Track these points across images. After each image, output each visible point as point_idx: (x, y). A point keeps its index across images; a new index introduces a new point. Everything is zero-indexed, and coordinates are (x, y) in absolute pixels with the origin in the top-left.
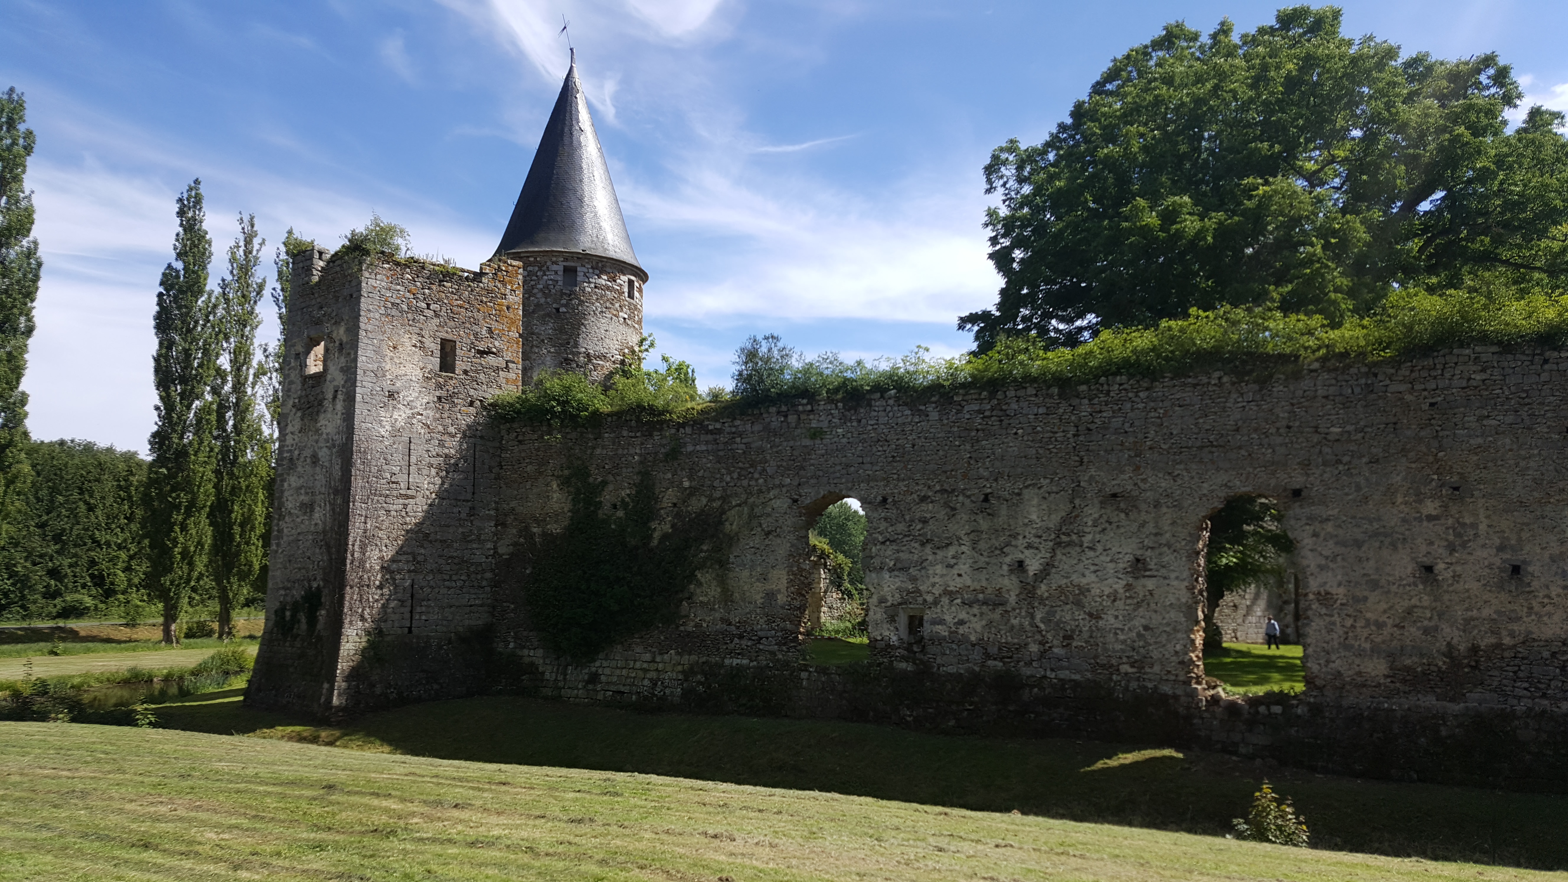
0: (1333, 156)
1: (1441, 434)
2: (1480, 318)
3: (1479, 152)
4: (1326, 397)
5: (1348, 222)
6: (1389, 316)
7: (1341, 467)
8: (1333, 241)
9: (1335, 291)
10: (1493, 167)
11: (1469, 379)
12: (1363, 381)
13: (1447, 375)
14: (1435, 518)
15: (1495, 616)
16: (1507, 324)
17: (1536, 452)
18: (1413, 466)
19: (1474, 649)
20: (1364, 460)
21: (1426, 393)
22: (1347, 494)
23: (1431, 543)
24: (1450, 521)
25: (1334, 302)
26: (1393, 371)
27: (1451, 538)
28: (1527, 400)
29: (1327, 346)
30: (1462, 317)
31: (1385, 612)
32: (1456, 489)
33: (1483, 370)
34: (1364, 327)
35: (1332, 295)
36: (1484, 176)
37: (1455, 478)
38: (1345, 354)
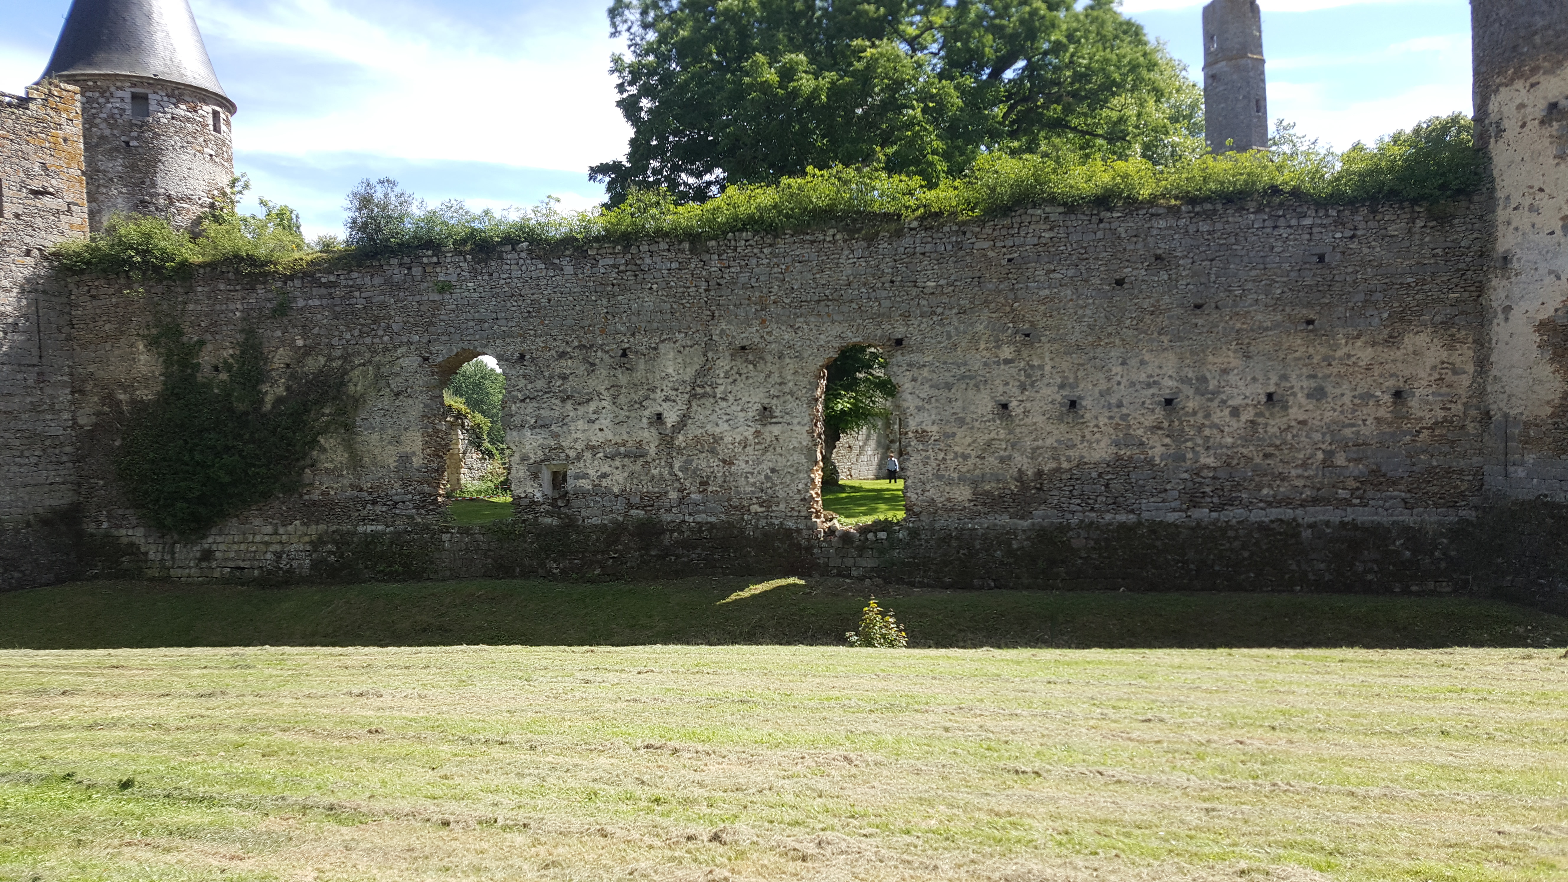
0: (930, 22)
1: (1016, 286)
2: (1050, 180)
3: (1053, 26)
4: (923, 254)
5: (944, 87)
6: (976, 178)
7: (935, 318)
8: (931, 105)
9: (933, 153)
10: (1064, 40)
11: (1040, 237)
12: (954, 239)
13: (1022, 233)
14: (1011, 361)
15: (1055, 445)
16: (1071, 187)
17: (1091, 301)
18: (994, 315)
19: (1040, 473)
20: (954, 311)
21: (1004, 250)
22: (940, 342)
23: (1007, 384)
24: (1022, 364)
25: (931, 164)
26: (978, 229)
27: (1023, 378)
28: (1085, 256)
29: (925, 206)
30: (1036, 180)
31: (969, 445)
32: (1028, 335)
33: (1051, 229)
34: (956, 188)
35: (930, 157)
36: (1057, 48)
37: (1027, 326)
38: (939, 214)
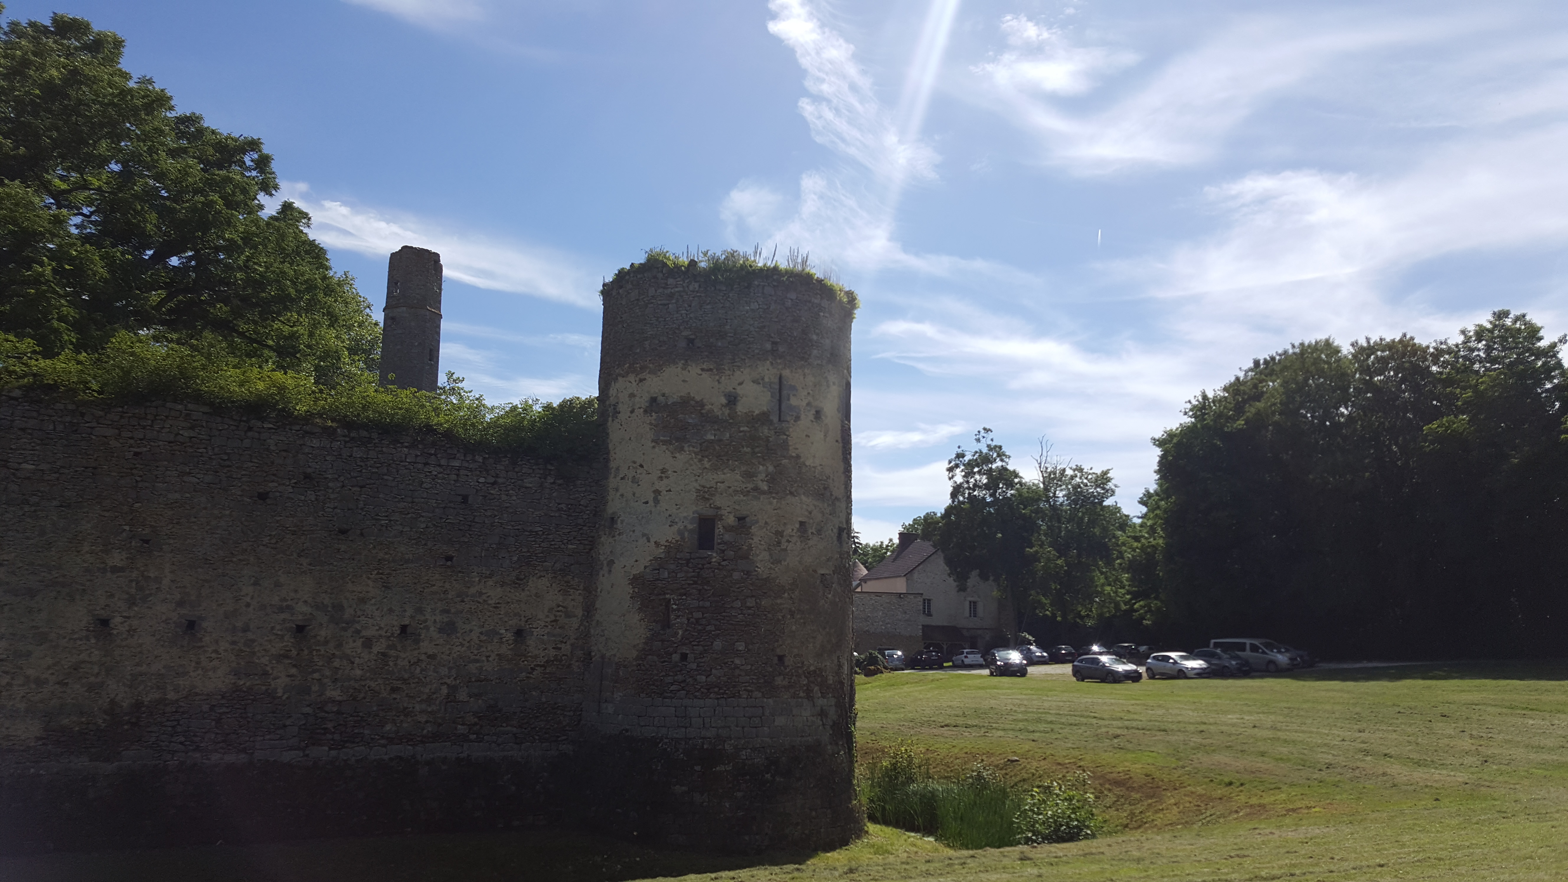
0: (85, 180)
1: (140, 485)
2: (198, 377)
3: (229, 224)
4: (23, 430)
5: (87, 252)
6: (108, 357)
7: (27, 508)
8: (67, 267)
9: (60, 319)
10: (240, 242)
11: (177, 434)
12: (68, 419)
13: (156, 427)
14: (121, 569)
15: (163, 671)
16: (221, 388)
17: (227, 512)
18: (106, 514)
19: (138, 705)
20: (55, 503)
21: (132, 441)
22: (28, 538)
23: (112, 596)
24: (135, 574)
25: (56, 331)
26: (101, 413)
27: (133, 591)
28: (228, 463)
29: (35, 375)
30: (181, 373)
31: (49, 668)
32: (147, 542)
33: (192, 428)
34: (79, 363)
35: (55, 323)
36: (231, 248)
37: (147, 531)
38: (54, 387)
